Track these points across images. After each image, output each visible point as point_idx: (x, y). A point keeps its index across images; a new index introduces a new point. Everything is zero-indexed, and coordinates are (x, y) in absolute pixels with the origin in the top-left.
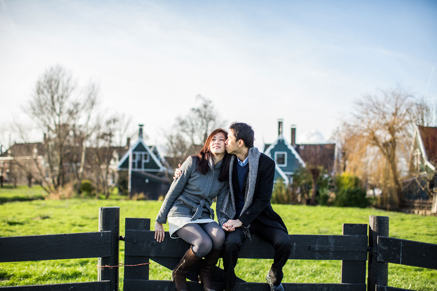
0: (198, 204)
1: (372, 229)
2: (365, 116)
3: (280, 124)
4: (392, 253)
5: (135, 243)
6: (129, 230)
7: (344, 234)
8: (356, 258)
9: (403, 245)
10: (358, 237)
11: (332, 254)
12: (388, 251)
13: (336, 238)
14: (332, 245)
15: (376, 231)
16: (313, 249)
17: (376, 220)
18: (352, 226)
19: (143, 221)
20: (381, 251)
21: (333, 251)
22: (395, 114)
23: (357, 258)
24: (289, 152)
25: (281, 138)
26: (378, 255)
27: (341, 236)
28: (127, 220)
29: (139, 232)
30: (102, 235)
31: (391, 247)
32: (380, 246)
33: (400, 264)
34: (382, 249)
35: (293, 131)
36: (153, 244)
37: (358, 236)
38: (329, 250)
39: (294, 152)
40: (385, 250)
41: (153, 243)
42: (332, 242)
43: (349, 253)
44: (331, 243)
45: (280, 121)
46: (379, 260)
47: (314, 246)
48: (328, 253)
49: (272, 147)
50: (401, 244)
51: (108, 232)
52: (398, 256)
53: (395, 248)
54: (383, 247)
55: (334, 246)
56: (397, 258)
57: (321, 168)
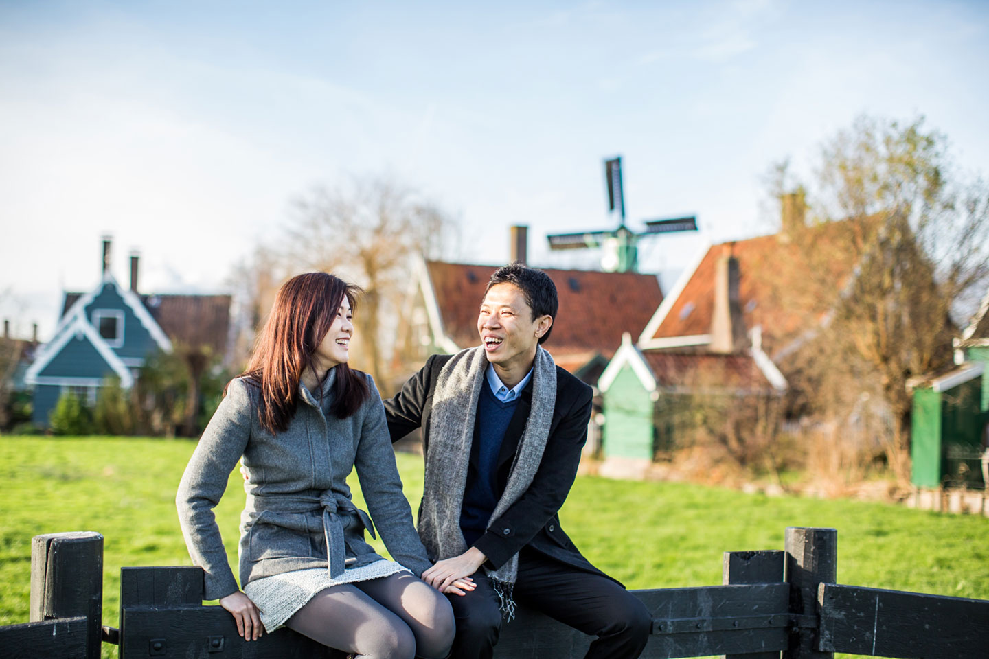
0: (320, 510)
1: (800, 563)
2: (309, 233)
3: (106, 245)
4: (856, 628)
5: (158, 649)
6: (135, 608)
7: (731, 582)
8: (762, 647)
9: (881, 604)
10: (766, 588)
11: (706, 639)
12: (845, 621)
13: (714, 592)
14: (706, 614)
15: (811, 570)
16: (660, 629)
17: (812, 540)
18: (749, 559)
19: (179, 575)
20: (830, 621)
21: (708, 633)
22: (378, 231)
23: (763, 645)
24: (129, 311)
25: (108, 279)
26: (823, 635)
27: (724, 589)
28: (127, 573)
29: (171, 612)
30: (54, 634)
31: (854, 611)
32: (827, 611)
33: (871, 655)
34: (832, 618)
35: (134, 262)
36: (215, 650)
37: (766, 585)
38: (699, 631)
39: (141, 312)
40: (838, 621)
41: (218, 646)
42: (705, 605)
43: (747, 632)
44: (704, 610)
45: (107, 240)
46: (824, 649)
47: (663, 619)
48: (695, 637)
49: (87, 300)
50: (876, 601)
51: (77, 622)
52: (868, 634)
53: (862, 614)
54: (833, 612)
55: (711, 618)
56: (866, 639)
57: (206, 350)
